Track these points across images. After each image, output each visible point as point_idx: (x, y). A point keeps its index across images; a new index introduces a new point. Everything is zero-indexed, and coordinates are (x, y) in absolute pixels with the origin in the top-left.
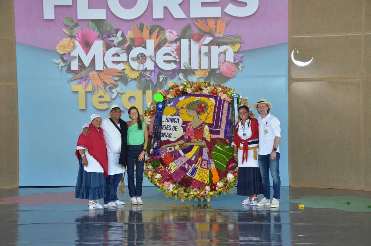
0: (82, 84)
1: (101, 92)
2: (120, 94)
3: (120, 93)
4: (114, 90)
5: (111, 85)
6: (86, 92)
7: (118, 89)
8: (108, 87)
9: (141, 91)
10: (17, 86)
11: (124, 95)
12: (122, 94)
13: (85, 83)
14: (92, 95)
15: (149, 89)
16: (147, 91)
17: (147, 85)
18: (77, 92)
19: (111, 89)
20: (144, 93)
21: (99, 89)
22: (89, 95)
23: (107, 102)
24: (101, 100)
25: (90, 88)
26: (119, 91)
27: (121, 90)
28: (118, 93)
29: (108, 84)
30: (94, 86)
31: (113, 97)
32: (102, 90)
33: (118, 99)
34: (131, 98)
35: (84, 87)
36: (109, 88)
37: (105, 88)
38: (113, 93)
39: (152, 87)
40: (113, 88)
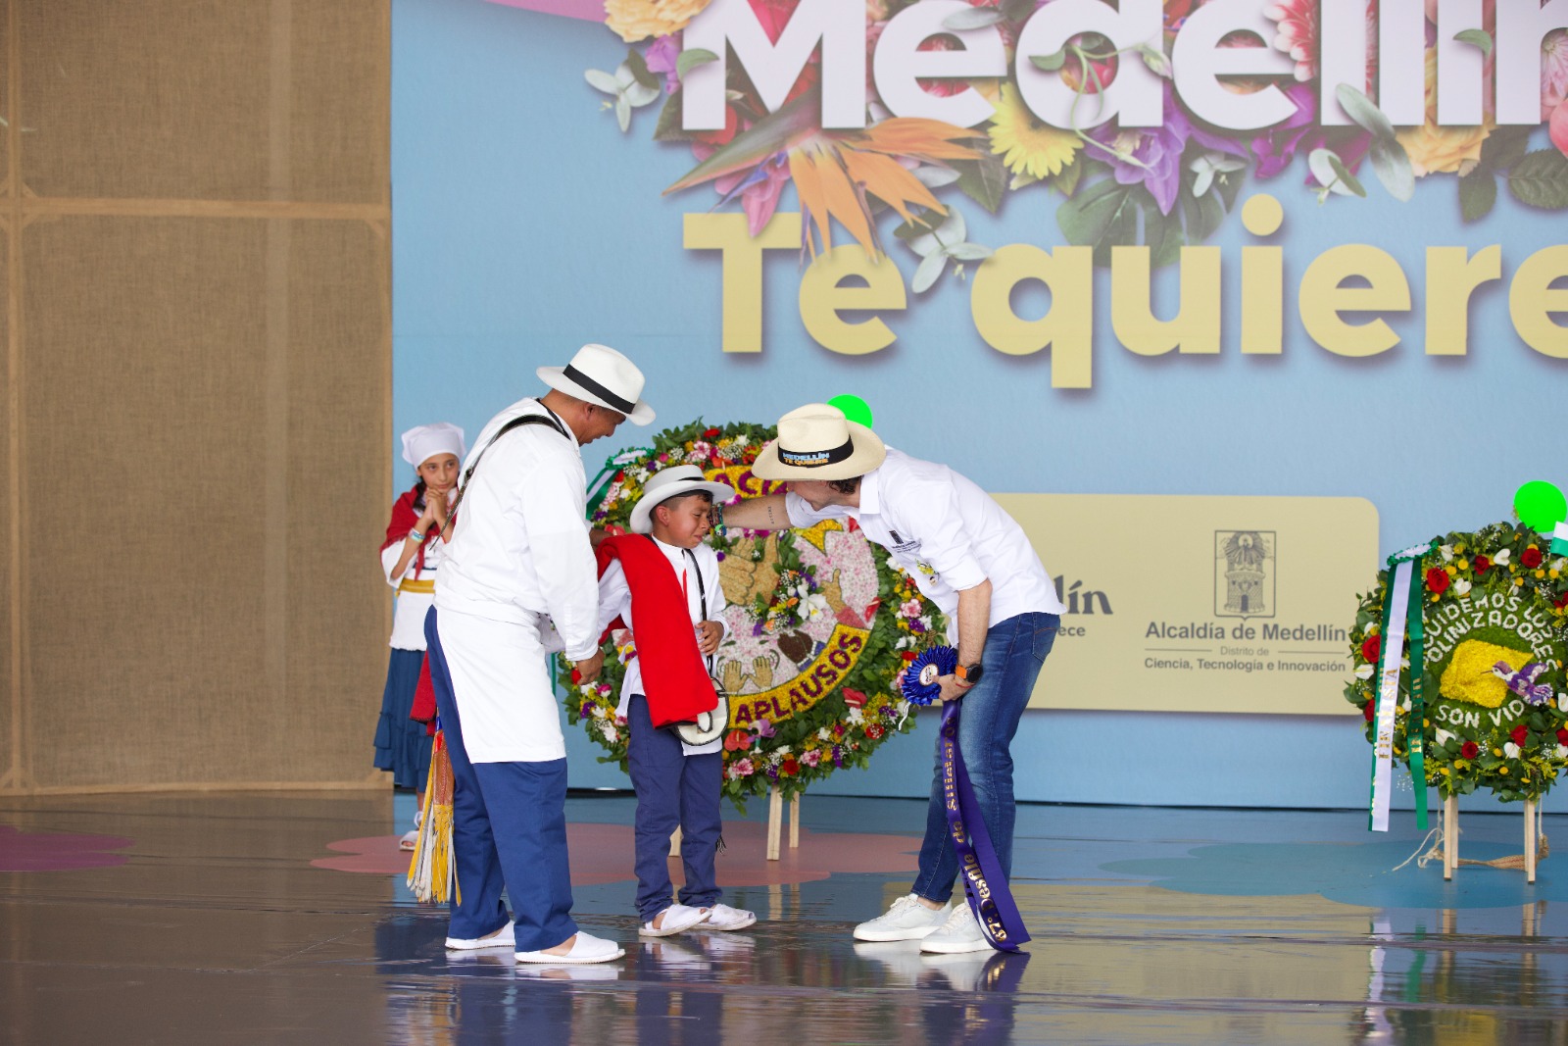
0: (746, 211)
1: (852, 258)
2: (960, 267)
3: (960, 261)
4: (926, 246)
5: (909, 217)
6: (769, 255)
7: (952, 239)
8: (889, 228)
9: (1086, 253)
10: (387, 224)
11: (981, 271)
12: (972, 265)
13: (763, 205)
14: (802, 270)
15: (1129, 241)
16: (1118, 253)
17: (1118, 214)
18: (714, 255)
19: (908, 236)
20: (1101, 261)
21: (840, 234)
22: (783, 272)
23: (888, 315)
24: (854, 299)
25: (786, 231)
26: (955, 251)
27: (967, 240)
28: (951, 262)
29: (890, 210)
30: (810, 222)
31: (920, 285)
32: (857, 241)
33: (948, 294)
34: (1026, 290)
35: (754, 224)
36: (897, 233)
37: (874, 232)
38: (919, 259)
39: (1147, 227)
40: (919, 232)
